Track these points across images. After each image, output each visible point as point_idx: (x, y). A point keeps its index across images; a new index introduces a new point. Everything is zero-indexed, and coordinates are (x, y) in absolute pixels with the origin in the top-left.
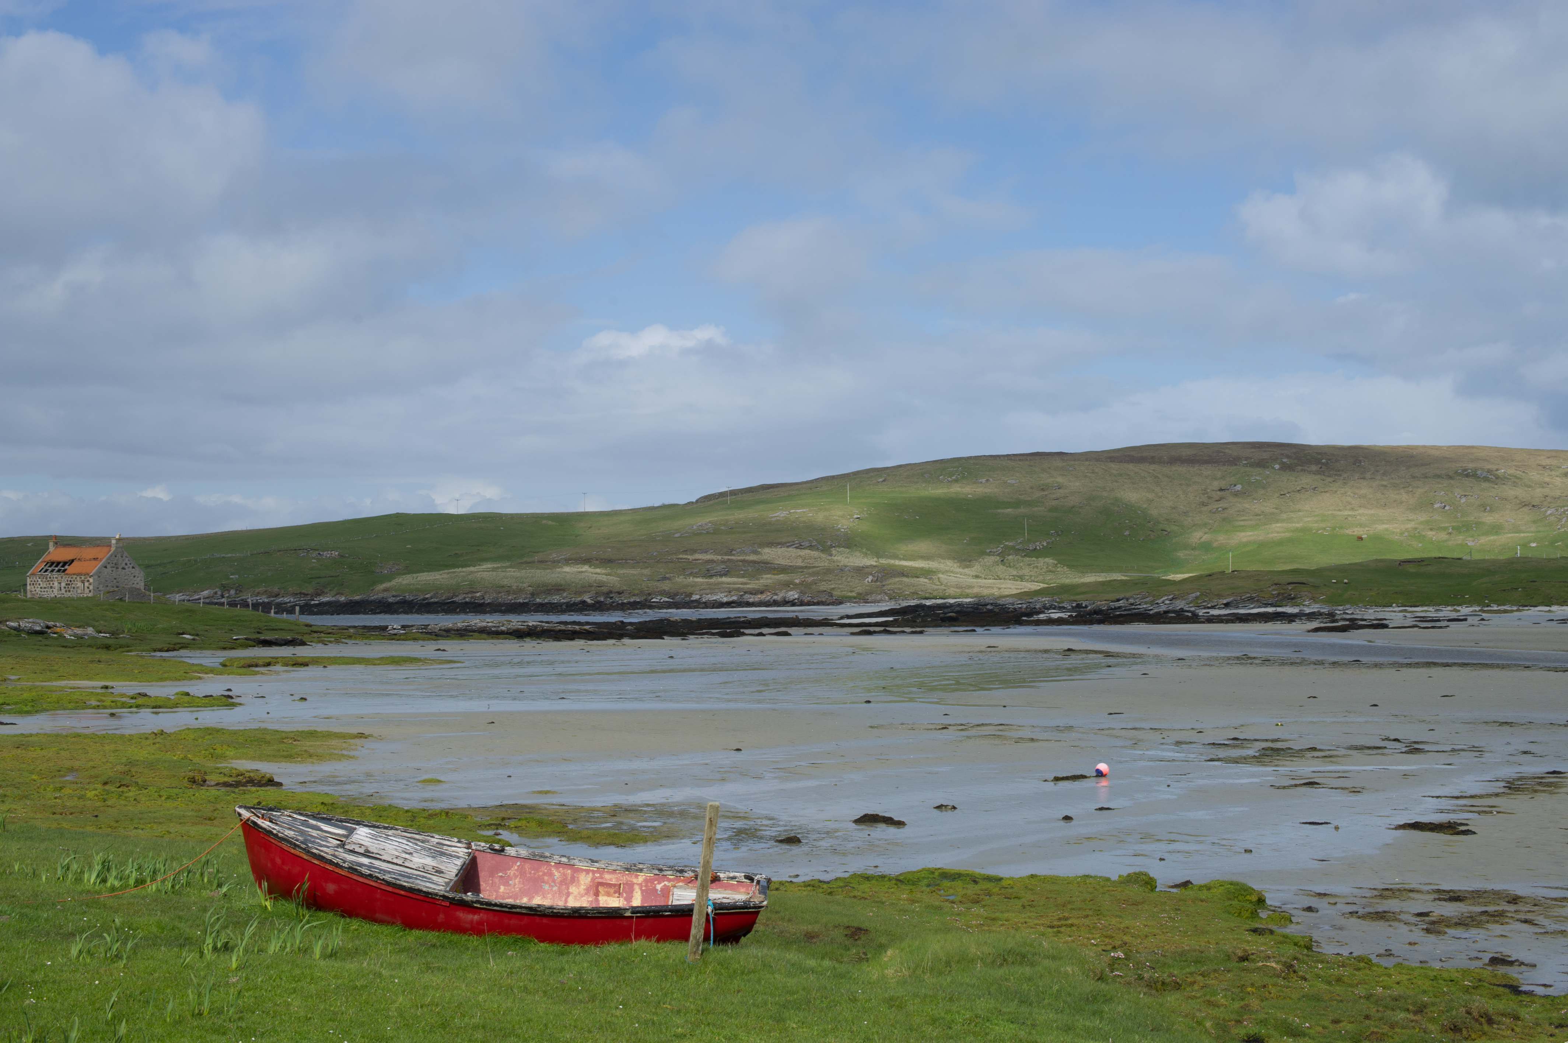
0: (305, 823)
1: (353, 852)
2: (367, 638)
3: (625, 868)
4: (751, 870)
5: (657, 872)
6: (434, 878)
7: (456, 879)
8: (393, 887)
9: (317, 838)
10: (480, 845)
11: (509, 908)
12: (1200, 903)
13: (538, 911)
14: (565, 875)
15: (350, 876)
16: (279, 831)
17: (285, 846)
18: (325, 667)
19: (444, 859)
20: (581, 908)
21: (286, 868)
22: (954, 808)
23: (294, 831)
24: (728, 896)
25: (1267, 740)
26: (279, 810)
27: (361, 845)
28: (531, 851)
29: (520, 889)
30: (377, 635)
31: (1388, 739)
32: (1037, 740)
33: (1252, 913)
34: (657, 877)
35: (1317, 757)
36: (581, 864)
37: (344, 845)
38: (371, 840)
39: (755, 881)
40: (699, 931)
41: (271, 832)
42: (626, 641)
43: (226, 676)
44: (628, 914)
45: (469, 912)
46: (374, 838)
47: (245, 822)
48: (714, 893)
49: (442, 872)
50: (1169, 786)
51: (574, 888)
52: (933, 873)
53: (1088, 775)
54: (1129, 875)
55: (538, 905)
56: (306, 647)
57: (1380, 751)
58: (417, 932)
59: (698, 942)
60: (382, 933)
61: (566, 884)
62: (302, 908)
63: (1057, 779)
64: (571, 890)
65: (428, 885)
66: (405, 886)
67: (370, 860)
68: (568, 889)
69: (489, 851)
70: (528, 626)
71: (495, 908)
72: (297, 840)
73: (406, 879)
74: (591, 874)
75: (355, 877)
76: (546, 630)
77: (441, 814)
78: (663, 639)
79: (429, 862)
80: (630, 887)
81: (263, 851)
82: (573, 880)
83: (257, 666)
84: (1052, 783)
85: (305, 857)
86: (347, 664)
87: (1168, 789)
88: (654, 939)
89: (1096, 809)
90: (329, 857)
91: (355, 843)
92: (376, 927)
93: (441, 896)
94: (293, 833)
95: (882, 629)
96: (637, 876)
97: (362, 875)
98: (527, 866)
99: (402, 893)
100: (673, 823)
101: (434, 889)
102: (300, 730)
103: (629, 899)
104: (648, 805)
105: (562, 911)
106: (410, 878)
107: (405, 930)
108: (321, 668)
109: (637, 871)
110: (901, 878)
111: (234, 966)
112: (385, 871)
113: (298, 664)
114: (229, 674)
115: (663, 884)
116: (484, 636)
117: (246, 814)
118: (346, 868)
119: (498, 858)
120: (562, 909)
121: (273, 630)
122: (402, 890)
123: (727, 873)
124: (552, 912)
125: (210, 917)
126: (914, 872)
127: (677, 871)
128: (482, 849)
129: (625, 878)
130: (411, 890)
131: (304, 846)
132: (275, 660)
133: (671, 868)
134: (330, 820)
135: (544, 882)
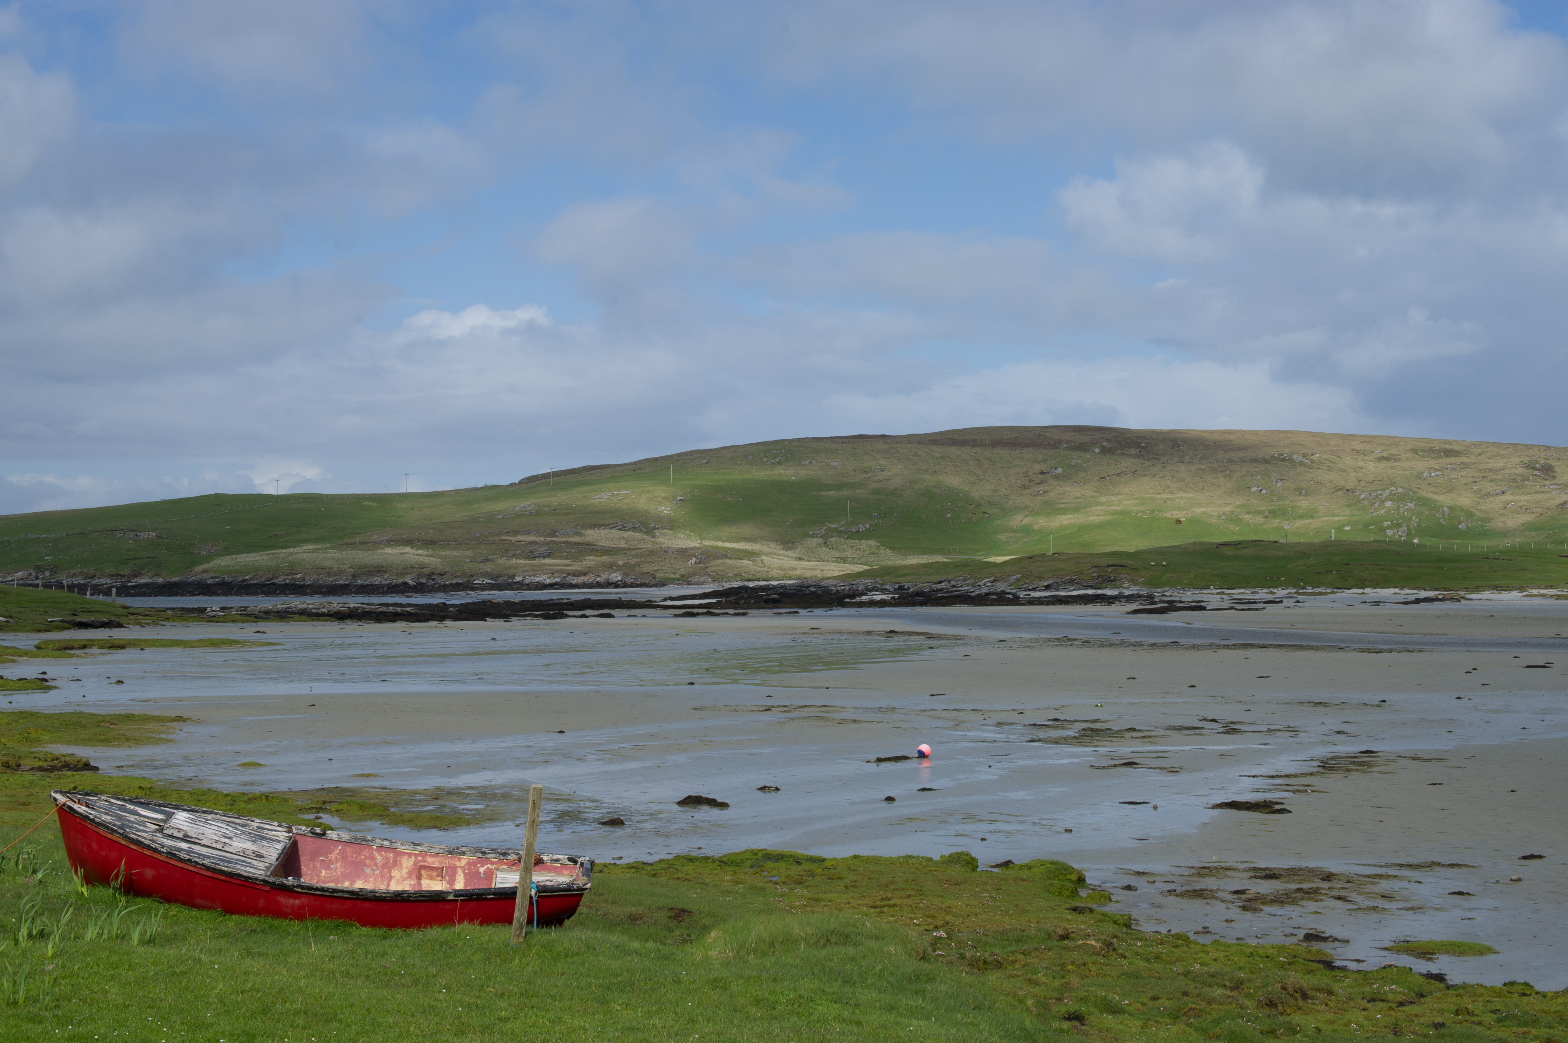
0: (122, 808)
1: (171, 836)
2: (185, 620)
3: (448, 851)
4: (574, 853)
5: (480, 855)
6: (255, 862)
7: (276, 863)
8: (213, 872)
9: (135, 823)
10: (301, 829)
11: (331, 892)
12: (1021, 883)
13: (360, 895)
14: (387, 858)
15: (169, 861)
16: (95, 816)
17: (102, 831)
18: (142, 649)
19: (265, 843)
20: (404, 892)
21: (103, 853)
22: (777, 789)
23: (111, 815)
24: (551, 879)
25: (1087, 721)
26: (95, 795)
27: (180, 830)
28: (352, 834)
29: (342, 873)
30: (195, 617)
31: (1205, 720)
32: (860, 722)
33: (1072, 892)
34: (480, 860)
35: (1136, 738)
36: (403, 848)
37: (162, 829)
38: (189, 825)
39: (579, 864)
40: (523, 914)
41: (88, 817)
42: (448, 623)
43: (40, 659)
44: (451, 897)
45: (290, 897)
46: (193, 822)
47: (61, 807)
48: (537, 876)
49: (263, 857)
50: (990, 766)
51: (396, 872)
52: (756, 854)
53: (910, 756)
54: (951, 855)
55: (360, 889)
56: (123, 629)
57: (1197, 731)
58: (238, 917)
59: (522, 925)
60: (201, 918)
61: (388, 868)
62: (120, 893)
63: (879, 760)
64: (393, 874)
65: (248, 869)
66: (224, 871)
67: (189, 845)
68: (390, 872)
69: (310, 834)
70: (349, 607)
71: (317, 892)
72: (114, 825)
73: (226, 864)
74: (413, 858)
75: (174, 863)
76: (367, 611)
77: (261, 798)
78: (486, 621)
79: (249, 846)
80: (453, 871)
81: (79, 836)
82: (396, 864)
83: (72, 648)
84: (875, 764)
85: (123, 842)
86: (165, 646)
87: (989, 770)
88: (477, 922)
89: (918, 790)
90: (147, 842)
91: (173, 828)
92: (195, 912)
93: (261, 881)
94: (110, 818)
95: (705, 610)
96: (460, 860)
97: (181, 860)
98: (349, 850)
99: (222, 877)
100: (495, 806)
101: (255, 874)
102: (117, 713)
103: (452, 882)
104: (470, 788)
105: (384, 895)
106: (230, 862)
107: (225, 915)
108: (138, 651)
109: (460, 854)
110: (725, 859)
111: (50, 953)
112: (204, 856)
113: (114, 647)
114: (43, 657)
115: (486, 867)
116: (305, 618)
117: (61, 799)
118: (164, 853)
119: (319, 841)
120: (384, 893)
121: (89, 612)
122: (221, 875)
123: (551, 855)
124: (374, 896)
125: (26, 904)
126: (738, 854)
127: (500, 854)
128: (303, 833)
129: (447, 861)
130: (231, 875)
131: (121, 831)
132: (91, 643)
133: (494, 851)
134: (148, 804)
135: (365, 866)
